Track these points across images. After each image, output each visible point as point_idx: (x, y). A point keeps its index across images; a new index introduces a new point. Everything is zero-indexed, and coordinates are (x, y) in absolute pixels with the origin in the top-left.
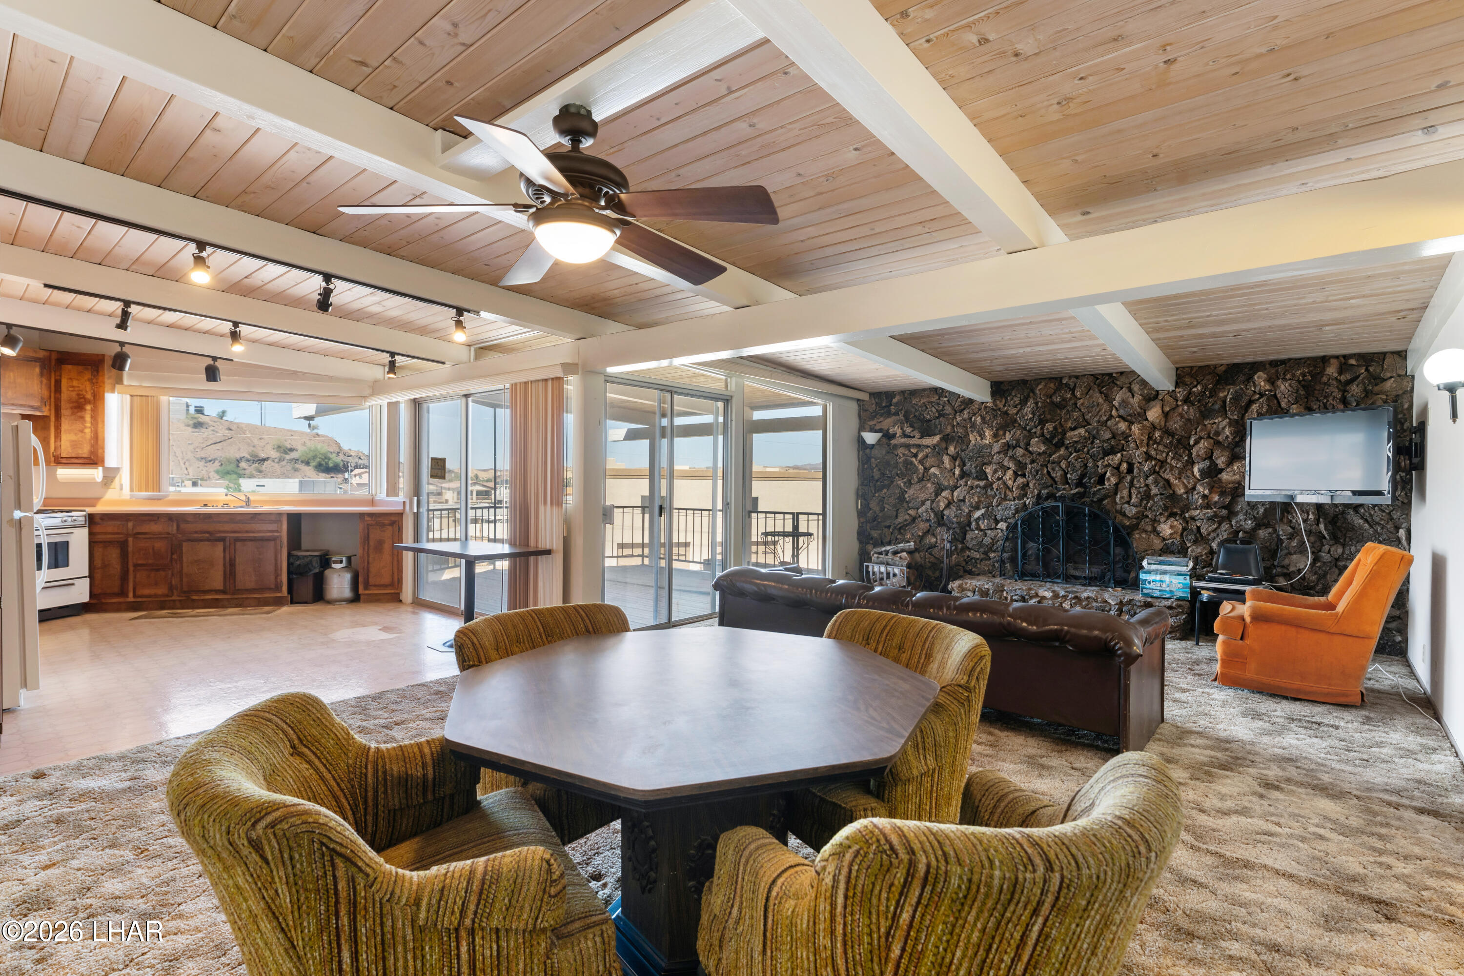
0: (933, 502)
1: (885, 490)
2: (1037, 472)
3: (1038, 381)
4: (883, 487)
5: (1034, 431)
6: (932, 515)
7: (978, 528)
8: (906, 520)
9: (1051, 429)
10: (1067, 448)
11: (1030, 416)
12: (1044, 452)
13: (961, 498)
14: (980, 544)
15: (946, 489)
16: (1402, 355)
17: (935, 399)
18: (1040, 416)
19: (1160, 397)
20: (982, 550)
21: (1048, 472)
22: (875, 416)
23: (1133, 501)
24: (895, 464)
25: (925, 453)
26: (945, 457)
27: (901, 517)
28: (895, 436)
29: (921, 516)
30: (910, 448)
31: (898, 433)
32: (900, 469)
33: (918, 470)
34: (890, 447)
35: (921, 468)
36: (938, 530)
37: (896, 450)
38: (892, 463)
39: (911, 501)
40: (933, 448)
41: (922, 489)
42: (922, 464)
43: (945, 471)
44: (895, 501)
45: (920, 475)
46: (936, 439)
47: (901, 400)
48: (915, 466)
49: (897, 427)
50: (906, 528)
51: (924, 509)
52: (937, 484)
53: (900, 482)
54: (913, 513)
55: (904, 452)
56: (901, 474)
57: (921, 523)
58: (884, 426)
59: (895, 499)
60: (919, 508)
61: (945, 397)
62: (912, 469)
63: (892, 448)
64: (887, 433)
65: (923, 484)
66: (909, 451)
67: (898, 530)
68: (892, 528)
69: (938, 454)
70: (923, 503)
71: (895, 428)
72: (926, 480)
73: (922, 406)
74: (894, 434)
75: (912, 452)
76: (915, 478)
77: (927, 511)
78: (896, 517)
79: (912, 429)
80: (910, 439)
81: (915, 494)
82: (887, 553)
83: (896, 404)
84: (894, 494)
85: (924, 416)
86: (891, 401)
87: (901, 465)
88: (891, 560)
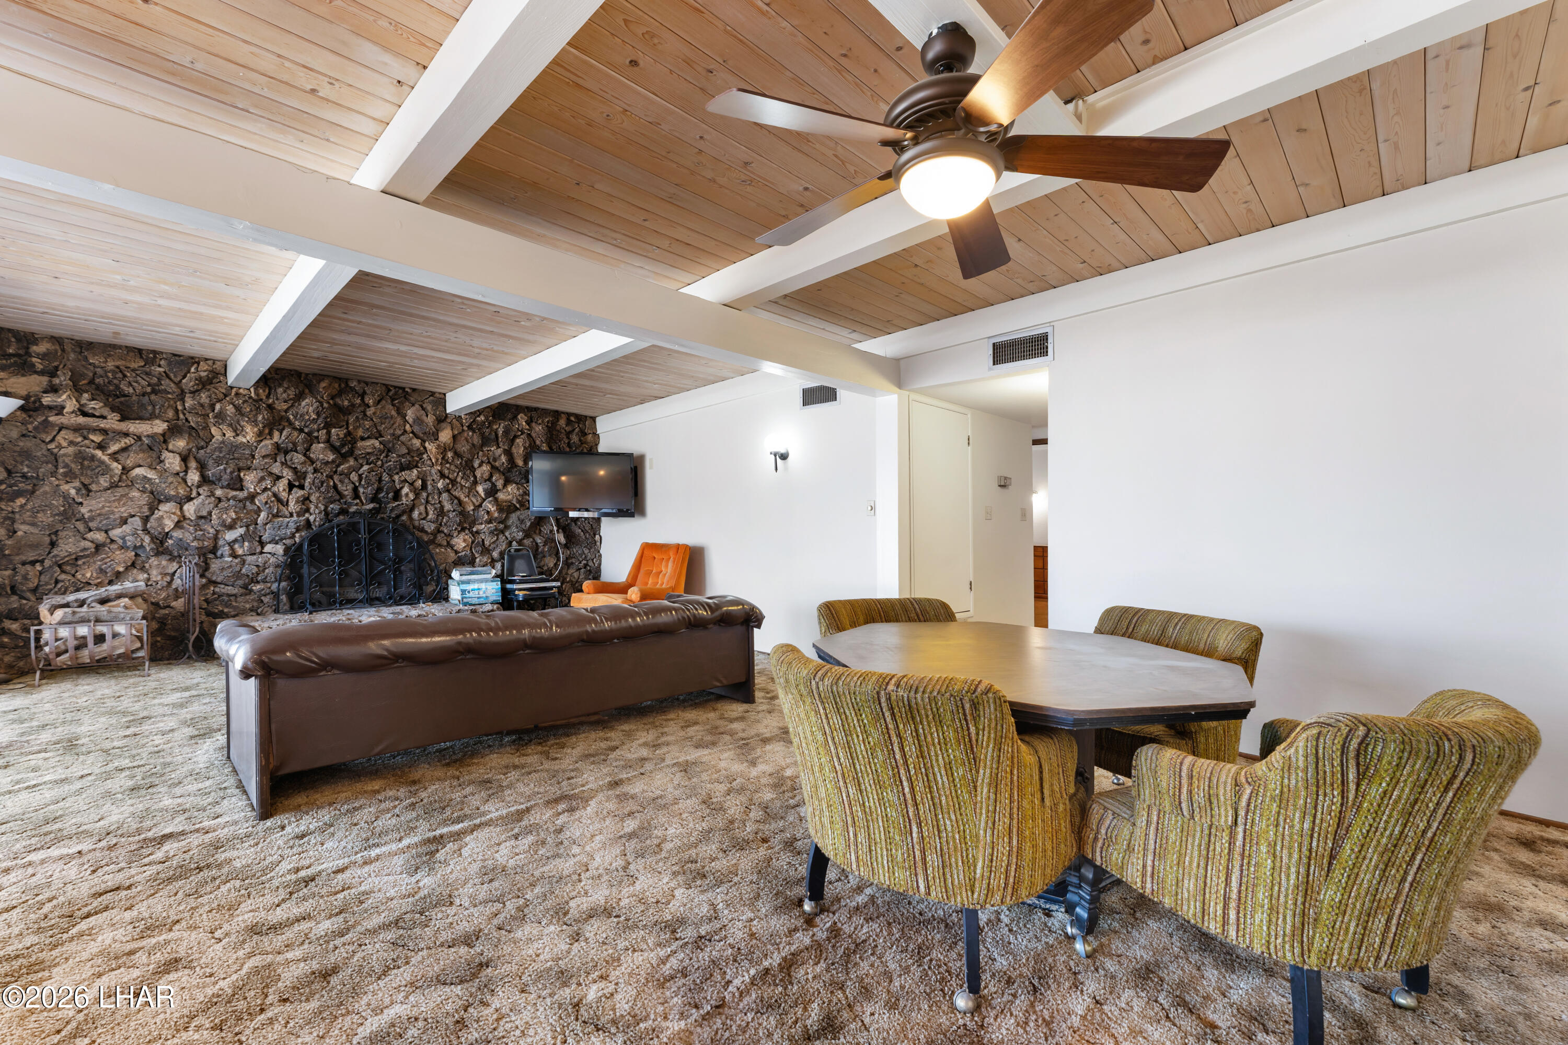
0: (146, 520)
1: (22, 501)
2: (322, 483)
3: (320, 377)
4: (19, 494)
5: (316, 434)
6: (147, 539)
7: (234, 555)
8: (85, 549)
9: (342, 436)
10: (356, 459)
11: (314, 416)
12: (333, 461)
13: (204, 513)
14: (238, 575)
15: (168, 499)
16: (594, 419)
17: (137, 364)
18: (326, 418)
19: (449, 420)
20: (240, 582)
21: (335, 487)
23: (430, 517)
24: (46, 456)
25: (123, 445)
26: (165, 454)
27: (71, 545)
28: (59, 410)
29: (120, 542)
30: (85, 432)
31: (68, 406)
32: (66, 466)
33: (107, 470)
34: (30, 427)
35: (116, 467)
36: (154, 561)
37: (47, 433)
38: (39, 454)
39: (92, 519)
40: (139, 438)
41: (119, 500)
42: (117, 461)
43: (167, 474)
44: (51, 519)
45: (112, 477)
46: (159, 427)
47: (56, 351)
48: (103, 462)
49: (64, 397)
50: (80, 562)
51: (128, 531)
52: (152, 493)
53: (64, 487)
54: (99, 537)
55: (71, 439)
56: (65, 475)
57: (118, 552)
58: (12, 388)
59: (53, 515)
60: (113, 529)
61: (160, 366)
62: (97, 467)
63: (35, 428)
64: (35, 402)
65: (120, 492)
66: (85, 438)
67: (60, 566)
68: (47, 563)
69: (151, 448)
70: (124, 522)
71: (60, 397)
72: (127, 486)
73: (113, 371)
74: (56, 406)
75: (93, 441)
76: (104, 482)
77: (135, 534)
78: (53, 544)
79: (101, 404)
80: (97, 420)
81: (103, 507)
82: (82, 603)
83: (44, 356)
84: (50, 506)
85: (117, 387)
86: (28, 348)
87: (67, 460)
88: (105, 613)
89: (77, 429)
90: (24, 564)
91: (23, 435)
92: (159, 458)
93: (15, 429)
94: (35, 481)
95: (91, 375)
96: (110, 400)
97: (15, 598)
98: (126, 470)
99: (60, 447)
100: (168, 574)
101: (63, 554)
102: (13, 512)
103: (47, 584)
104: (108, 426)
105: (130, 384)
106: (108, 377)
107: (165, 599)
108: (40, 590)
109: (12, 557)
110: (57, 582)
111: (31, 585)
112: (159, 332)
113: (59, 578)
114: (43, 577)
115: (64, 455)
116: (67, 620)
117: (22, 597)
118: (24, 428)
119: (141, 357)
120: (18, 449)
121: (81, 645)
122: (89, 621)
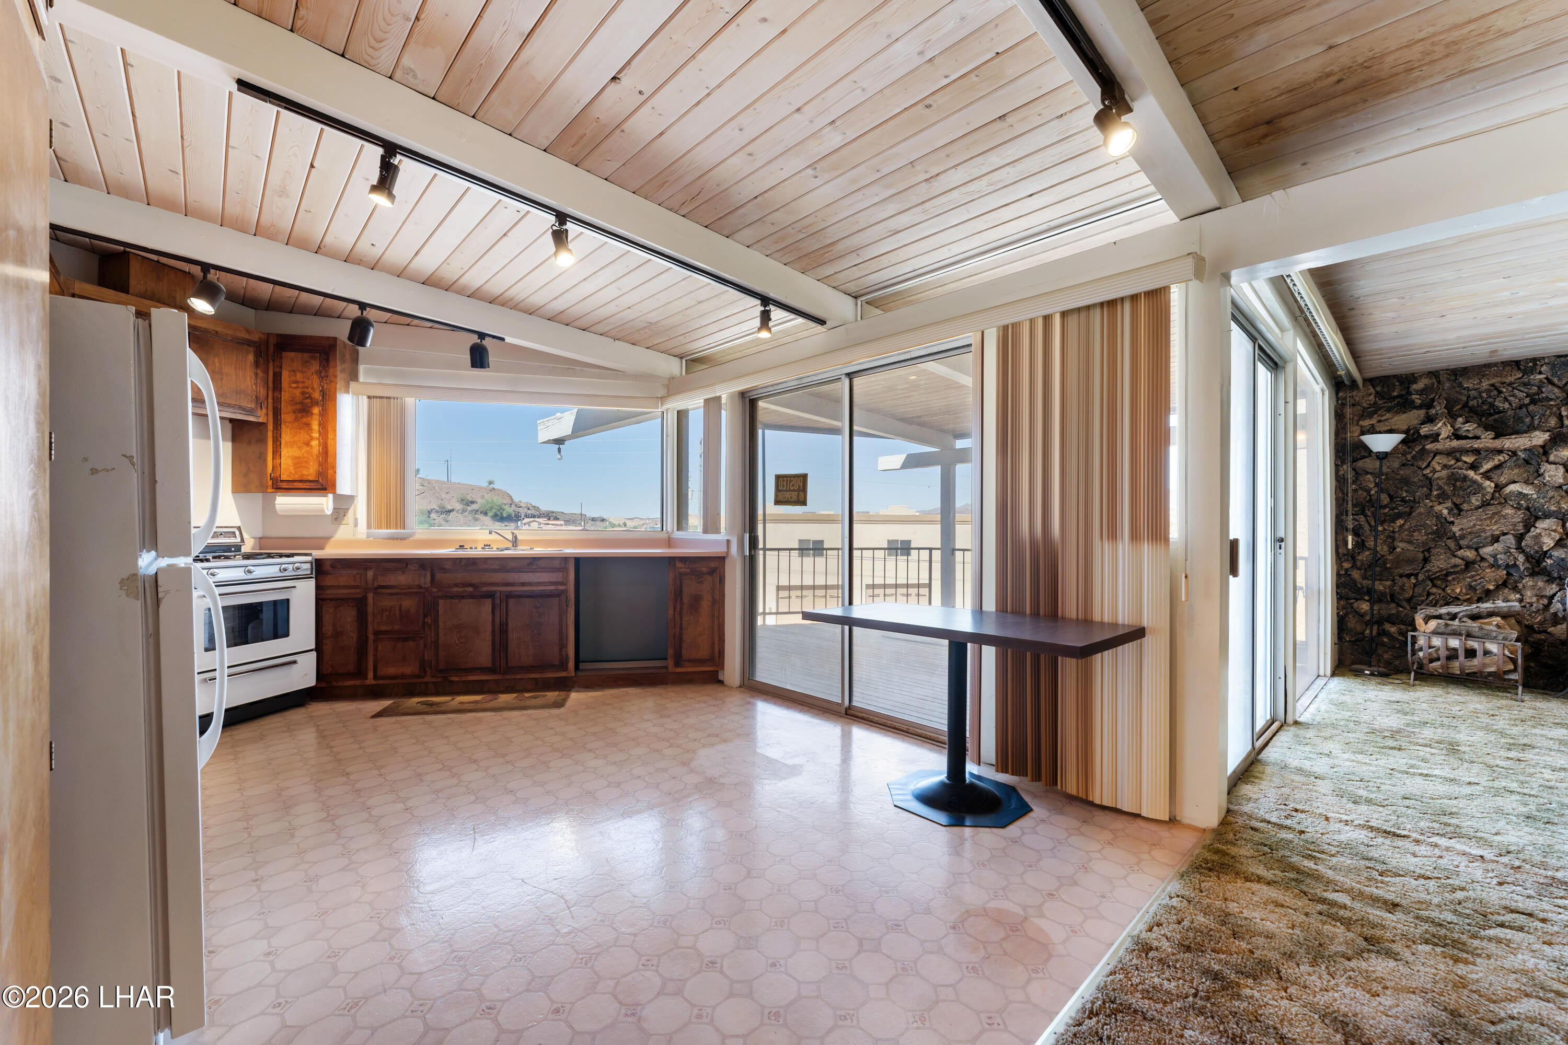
0: (1520, 538)
1: (1401, 522)
4: (1399, 516)
6: (1521, 558)
8: (1455, 566)
15: (1547, 515)
22: (1375, 412)
24: (1422, 481)
25: (1496, 462)
26: (1545, 467)
27: (1442, 561)
28: (1435, 437)
29: (1491, 560)
30: (1458, 455)
31: (1443, 432)
32: (1440, 488)
33: (1479, 488)
34: (1409, 457)
35: (1489, 485)
36: (1528, 581)
37: (1424, 460)
38: (1416, 479)
39: (1463, 537)
40: (1514, 453)
41: (1491, 518)
42: (1489, 479)
43: (1547, 488)
44: (1425, 538)
45: (1484, 495)
46: (1540, 438)
47: (1433, 384)
48: (1475, 482)
49: (1440, 424)
50: (1450, 578)
51: (1500, 549)
52: (1528, 509)
53: (1438, 508)
54: (1470, 554)
55: (1445, 463)
56: (1438, 496)
57: (1488, 570)
58: (1395, 425)
59: (1427, 534)
60: (1484, 546)
61: (1540, 373)
62: (1469, 487)
63: (1413, 457)
64: (1414, 434)
65: (1491, 510)
66: (1458, 460)
67: (1431, 580)
68: (1421, 577)
69: (1527, 462)
70: (1496, 539)
71: (1436, 425)
72: (1500, 504)
73: (1488, 391)
74: (1432, 435)
75: (1465, 462)
76: (1475, 501)
77: (1507, 552)
78: (1426, 560)
79: (1475, 425)
80: (1471, 441)
81: (1474, 525)
82: (1453, 617)
83: (1421, 392)
84: (1424, 526)
85: (1492, 405)
86: (1409, 388)
87: (1440, 483)
88: (1477, 629)
89: (1450, 453)
90: (1401, 576)
91: (1403, 465)
92: (1537, 471)
93: (1396, 460)
94: (1412, 504)
95: (1465, 399)
96: (1483, 419)
97: (1393, 605)
98: (1499, 488)
99: (1434, 471)
100: (1546, 597)
101: (1435, 569)
102: (1393, 532)
103: (1420, 595)
104: (1481, 446)
105: (1506, 399)
106: (1481, 397)
107: (1540, 623)
108: (1414, 600)
109: (1392, 570)
110: (1429, 594)
111: (1408, 595)
112: (1544, 337)
113: (1431, 591)
114: (1416, 589)
115: (1439, 478)
116: (1440, 631)
117: (1399, 605)
118: (1404, 458)
119: (1519, 369)
120: (1399, 477)
121: (1453, 655)
122: (1460, 634)
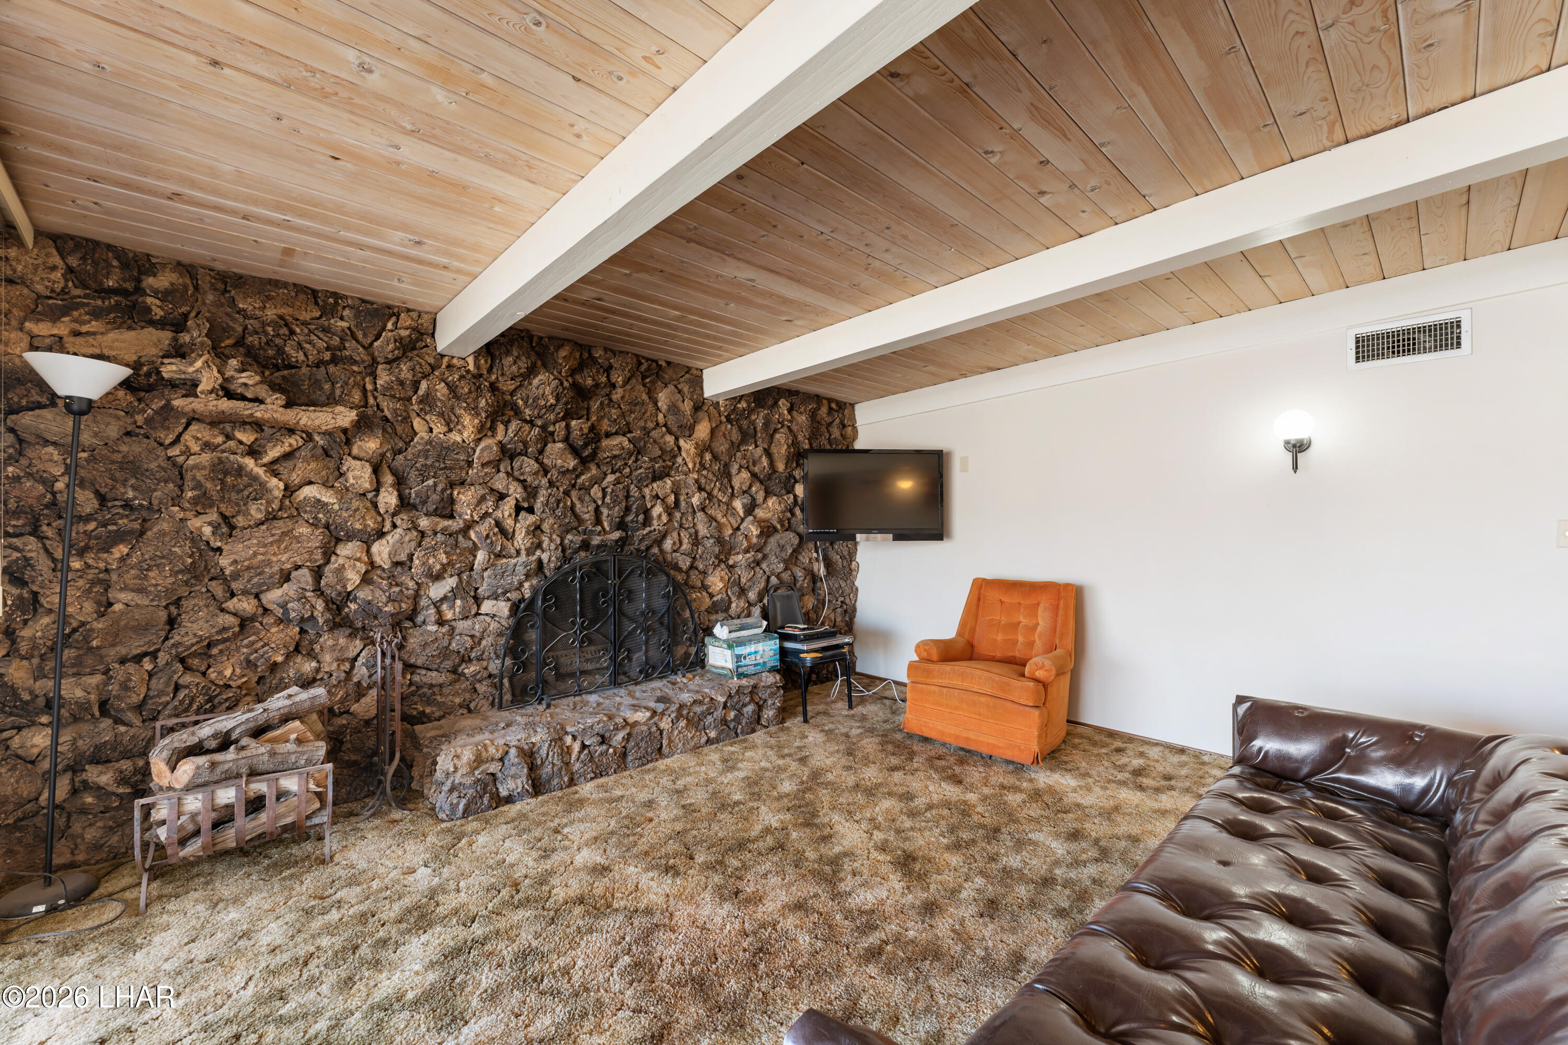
0: (318, 574)
1: (123, 549)
2: (558, 502)
3: (560, 342)
4: (119, 537)
5: (551, 429)
6: (320, 605)
7: (441, 622)
8: (225, 629)
9: (586, 431)
10: (598, 466)
11: (552, 401)
12: (574, 469)
13: (403, 557)
14: (445, 653)
15: (350, 538)
16: (852, 405)
17: (310, 313)
18: (566, 403)
19: (705, 408)
20: (448, 664)
21: (572, 508)
22: (65, 311)
23: (684, 547)
24: (164, 470)
25: (287, 448)
26: (349, 463)
27: (201, 623)
28: (190, 387)
29: (279, 612)
30: (228, 427)
31: (204, 380)
32: (198, 486)
33: (262, 491)
34: (140, 419)
35: (276, 485)
36: (327, 640)
37: (168, 428)
38: (153, 465)
39: (236, 576)
40: (309, 437)
41: (279, 541)
42: (276, 474)
43: (350, 495)
44: (171, 580)
45: (269, 503)
46: (341, 417)
47: (185, 287)
48: (255, 478)
49: (199, 364)
50: (215, 651)
51: (291, 593)
52: (327, 526)
53: (195, 523)
54: (246, 605)
55: (207, 438)
56: (195, 501)
57: (274, 630)
58: (111, 348)
59: (175, 574)
60: (267, 590)
61: (342, 318)
62: (246, 487)
63: (148, 421)
64: (148, 375)
65: (279, 527)
66: (228, 437)
67: (182, 661)
68: (163, 658)
69: (326, 453)
70: (286, 577)
71: (191, 364)
72: (291, 517)
73: (273, 323)
74: (184, 382)
75: (241, 442)
76: (256, 511)
77: (302, 598)
78: (172, 622)
79: (258, 378)
80: (251, 405)
81: (255, 554)
82: (225, 741)
83: (165, 295)
84: (169, 557)
85: (280, 351)
86: (139, 281)
87: (199, 476)
88: (266, 758)
89: (217, 421)
90: (123, 661)
91: (128, 434)
92: (338, 469)
93: (113, 421)
94: (145, 514)
95: (240, 329)
96: (267, 373)
97: (107, 723)
98: (289, 490)
99: (188, 453)
100: (347, 659)
101: (189, 640)
102: (107, 571)
103: (161, 693)
104: (267, 416)
105: (300, 346)
106: (266, 333)
107: (342, 701)
108: (150, 705)
109: (104, 652)
110: (177, 688)
111: (135, 699)
113: (181, 681)
114: (154, 681)
115: (196, 467)
116: (201, 780)
117: (118, 721)
118: (129, 420)
119: (316, 303)
120: (118, 457)
121: (223, 819)
122: (238, 776)
